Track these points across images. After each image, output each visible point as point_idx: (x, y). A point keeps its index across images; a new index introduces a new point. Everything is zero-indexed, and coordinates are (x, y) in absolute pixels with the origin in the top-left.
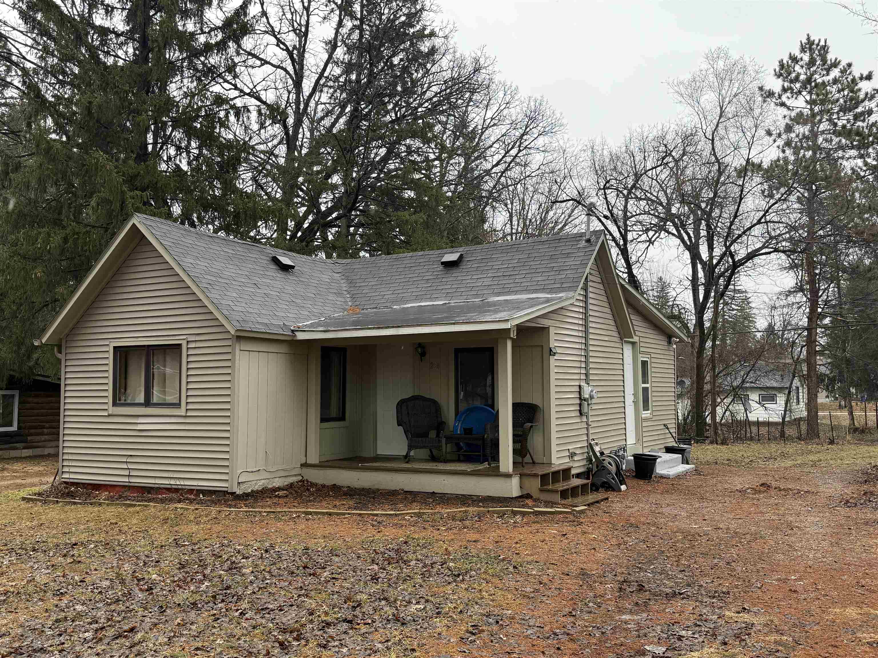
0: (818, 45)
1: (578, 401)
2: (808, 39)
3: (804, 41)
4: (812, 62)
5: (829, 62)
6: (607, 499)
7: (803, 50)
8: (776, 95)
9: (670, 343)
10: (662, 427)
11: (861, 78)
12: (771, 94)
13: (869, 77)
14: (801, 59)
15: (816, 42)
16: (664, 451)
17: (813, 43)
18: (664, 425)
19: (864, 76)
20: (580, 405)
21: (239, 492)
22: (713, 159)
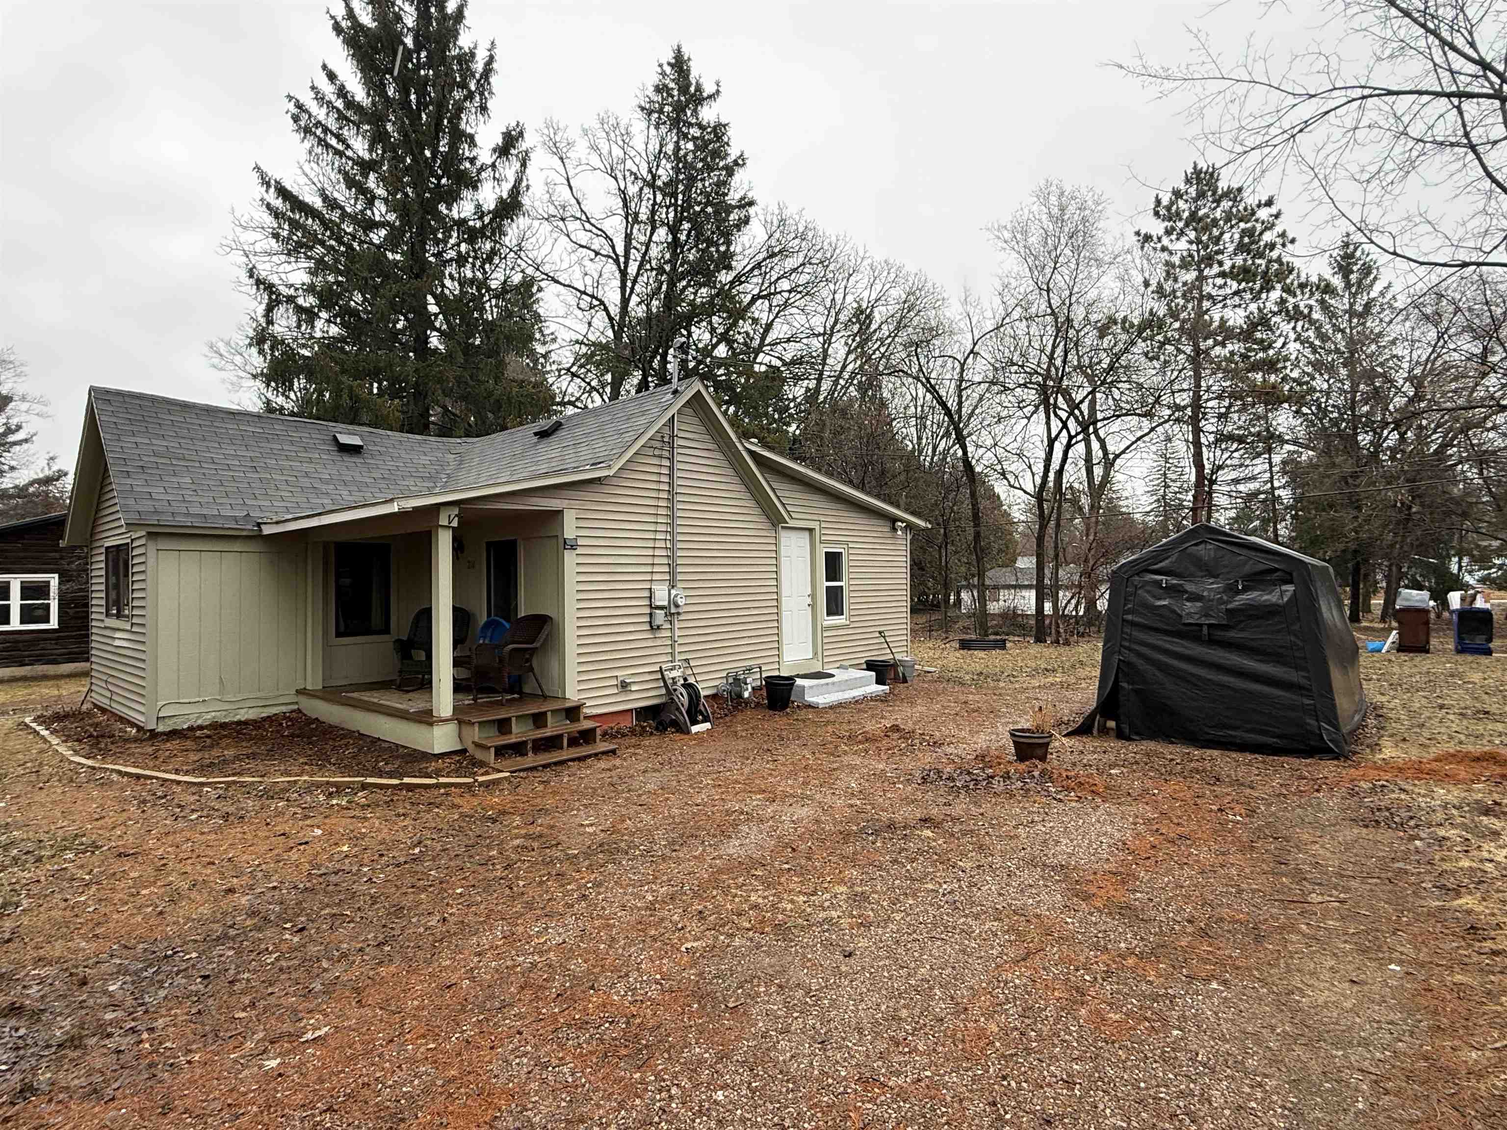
0: (1206, 173)
1: (647, 610)
2: (1195, 168)
3: (1190, 170)
4: (1201, 195)
5: (1220, 192)
6: (613, 752)
7: (1188, 181)
8: (1155, 238)
9: (894, 529)
10: (878, 635)
11: (1259, 206)
12: (1148, 238)
13: (1269, 203)
14: (1186, 192)
15: (1204, 170)
16: (865, 666)
17: (1201, 171)
18: (880, 633)
19: (1263, 202)
20: (651, 614)
21: (161, 728)
22: (1049, 311)
